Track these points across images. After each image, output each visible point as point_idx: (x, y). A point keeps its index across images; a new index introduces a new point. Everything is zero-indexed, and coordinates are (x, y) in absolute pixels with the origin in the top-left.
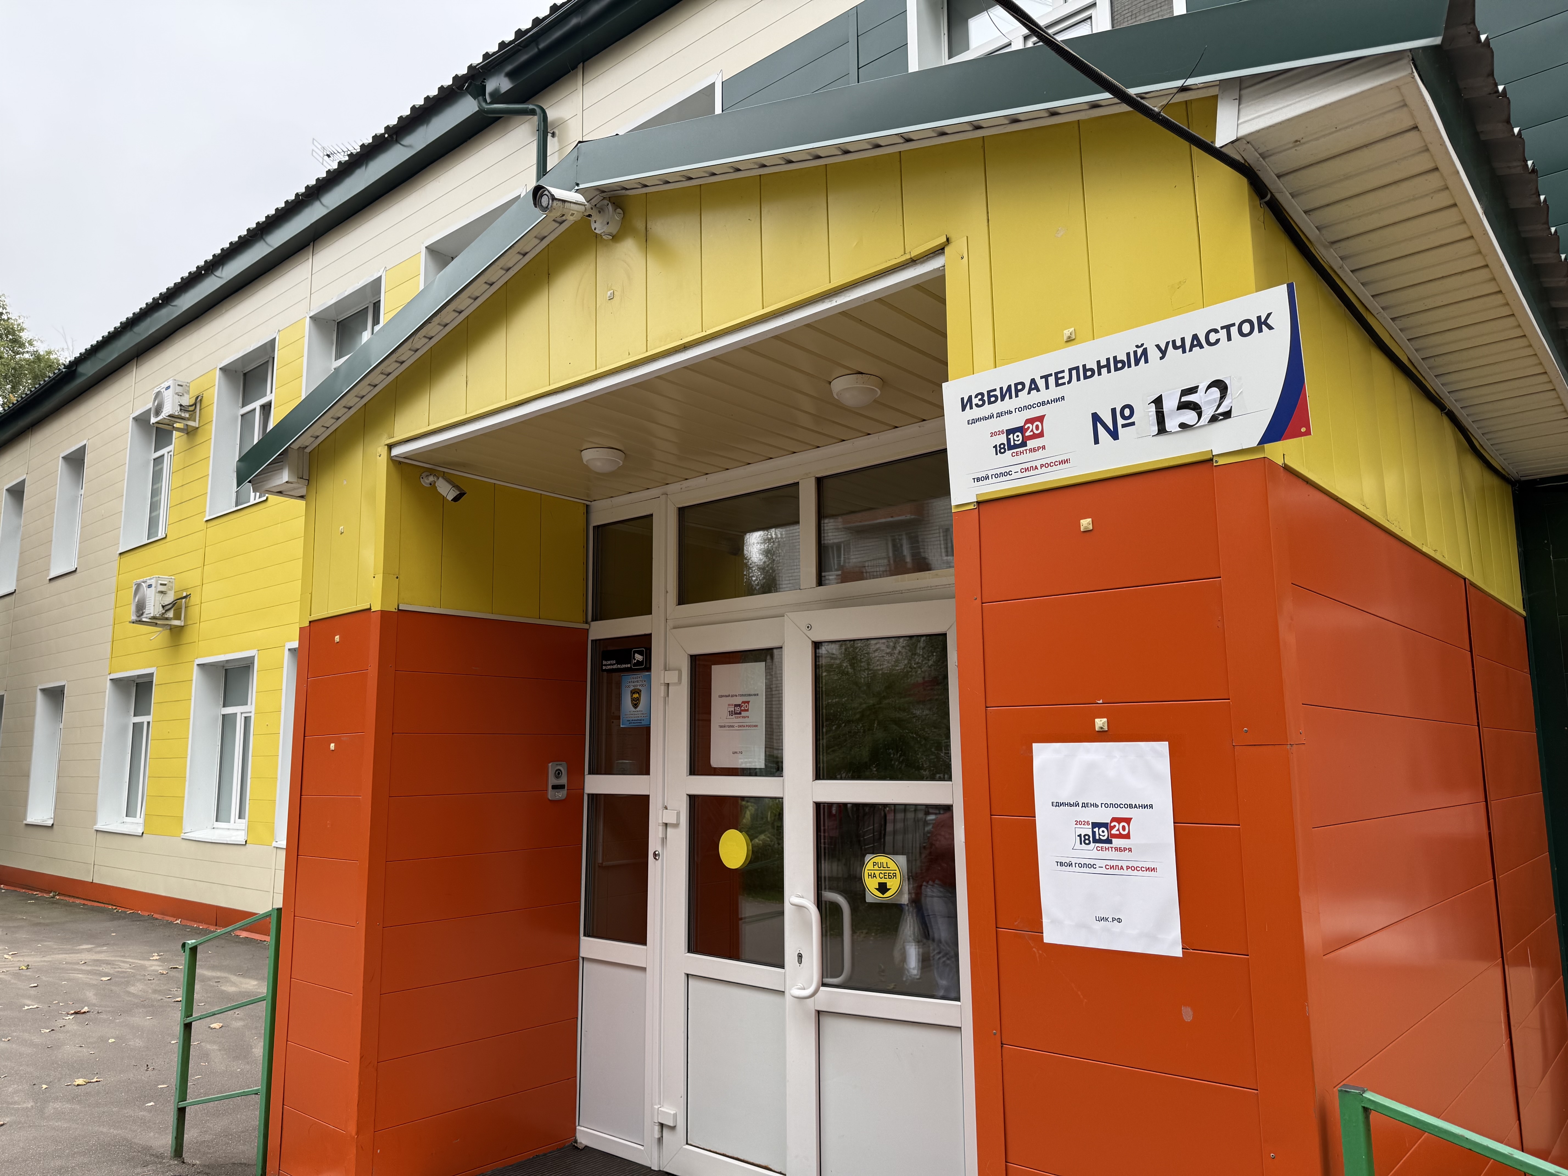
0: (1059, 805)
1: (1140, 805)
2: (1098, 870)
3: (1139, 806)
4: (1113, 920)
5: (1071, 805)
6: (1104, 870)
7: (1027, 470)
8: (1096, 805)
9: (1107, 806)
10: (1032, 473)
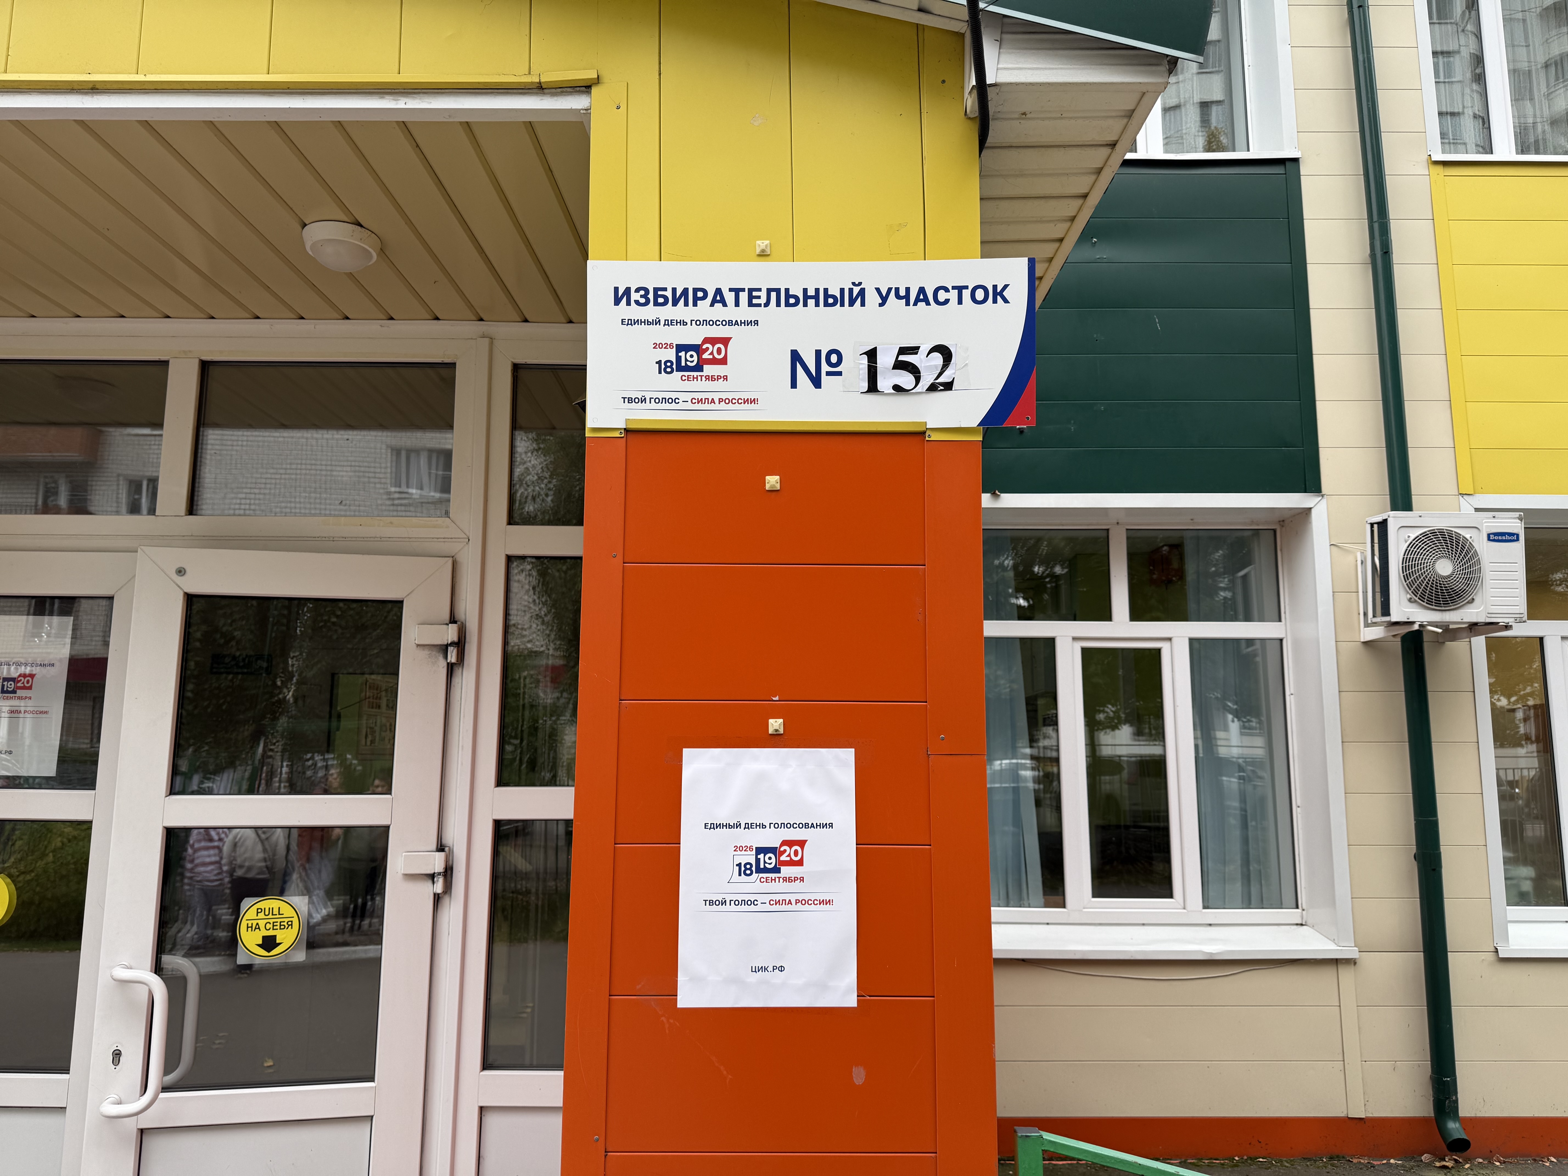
0: (714, 826)
1: (818, 824)
2: (760, 907)
3: (817, 826)
4: (774, 969)
5: (729, 826)
6: (767, 907)
7: (700, 401)
8: (763, 825)
9: (777, 826)
10: (706, 406)
